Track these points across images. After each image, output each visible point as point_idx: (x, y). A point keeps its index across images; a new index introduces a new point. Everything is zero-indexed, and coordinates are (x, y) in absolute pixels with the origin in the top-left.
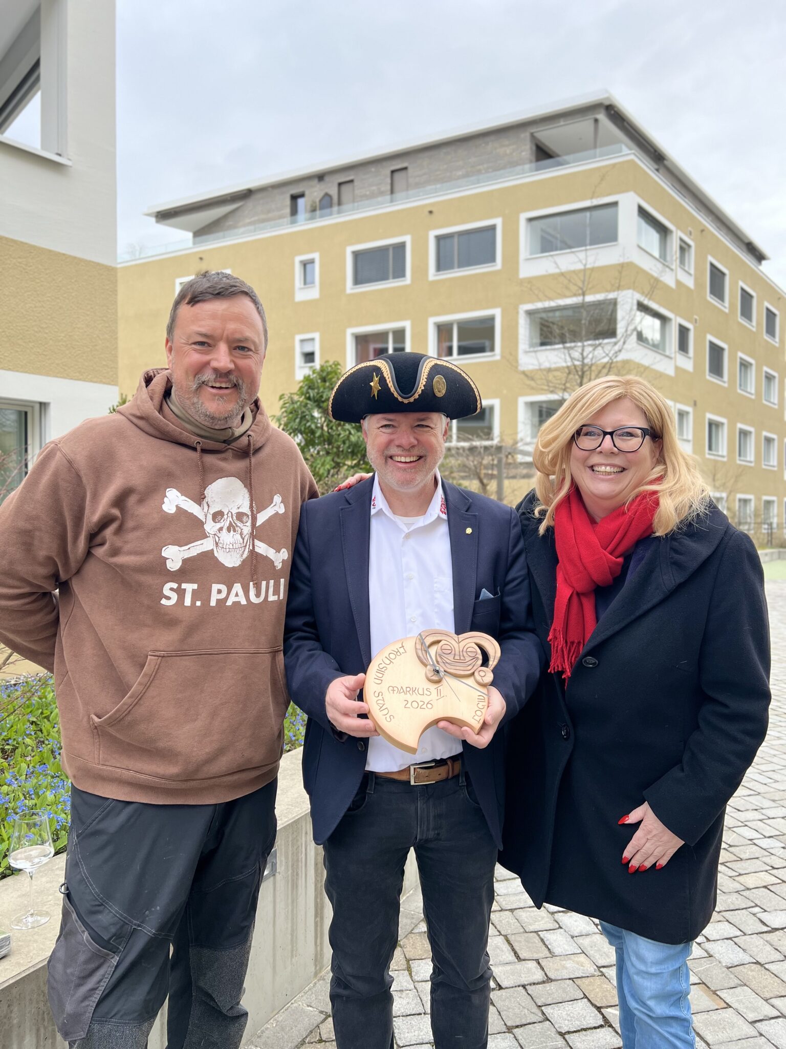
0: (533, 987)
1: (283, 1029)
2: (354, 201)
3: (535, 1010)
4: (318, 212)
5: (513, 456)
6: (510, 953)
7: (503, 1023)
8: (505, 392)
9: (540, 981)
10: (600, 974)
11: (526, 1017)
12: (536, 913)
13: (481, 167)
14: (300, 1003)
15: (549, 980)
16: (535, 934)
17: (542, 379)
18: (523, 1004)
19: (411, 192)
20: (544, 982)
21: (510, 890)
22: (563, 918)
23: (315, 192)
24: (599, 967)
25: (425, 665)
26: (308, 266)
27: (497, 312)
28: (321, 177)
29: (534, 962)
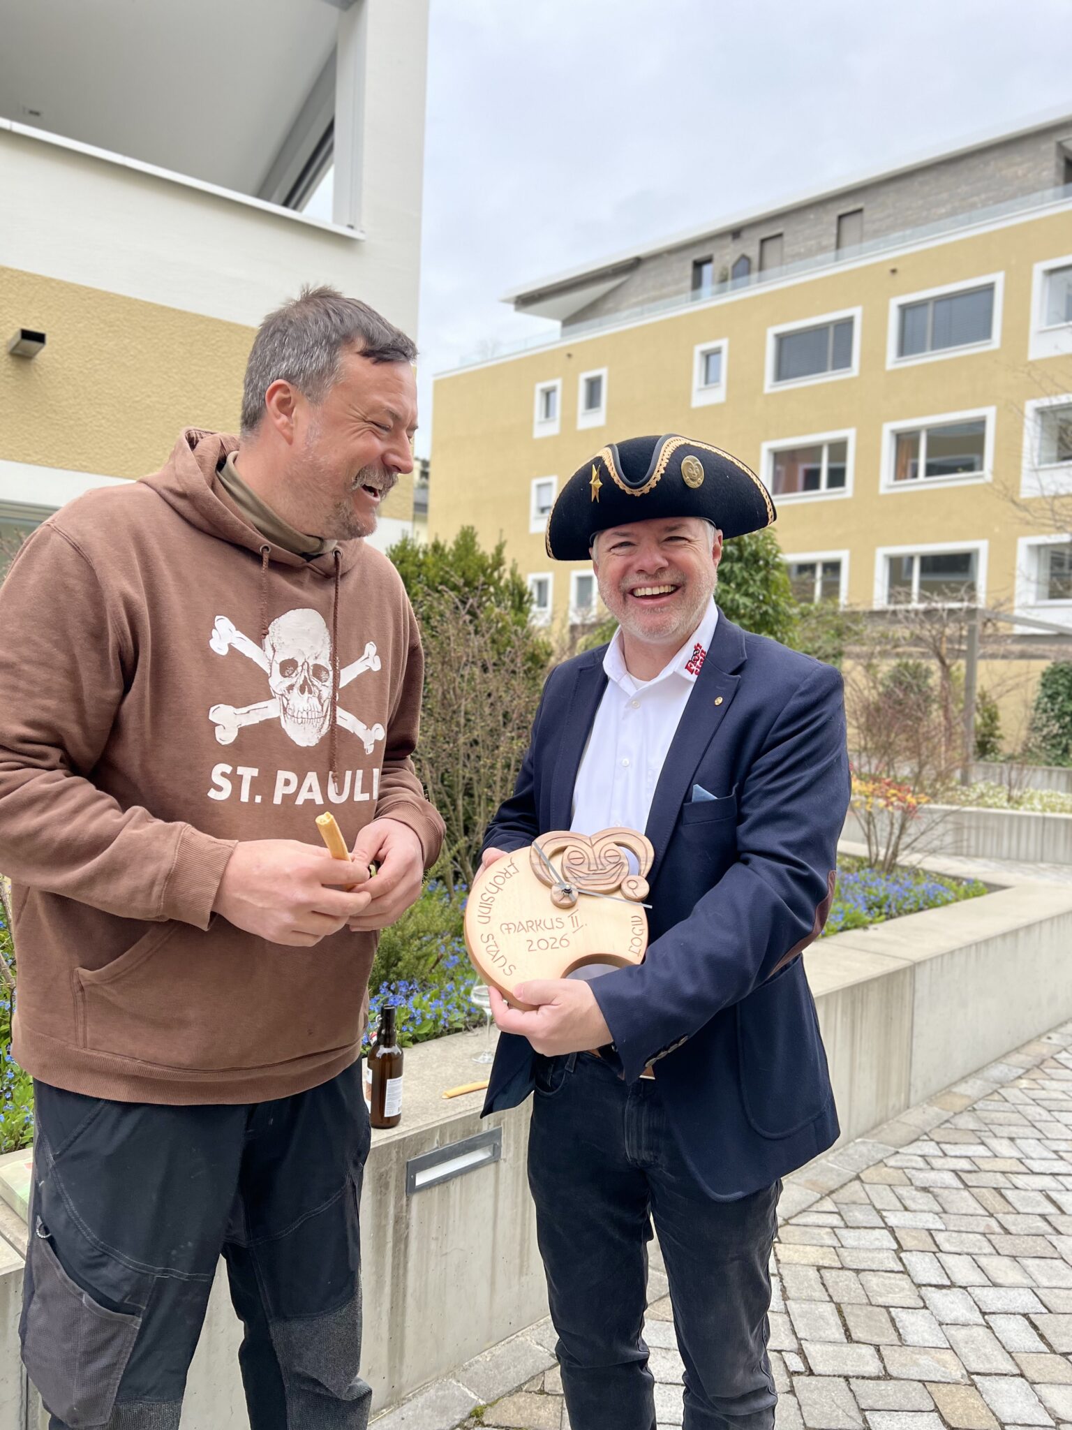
0: (860, 1382)
1: (497, 1366)
2: (781, 264)
3: (855, 1413)
4: (729, 283)
5: (994, 625)
6: (838, 1329)
7: (802, 1421)
8: (997, 530)
9: (873, 1375)
10: (969, 1383)
11: (839, 1420)
12: (893, 1281)
13: (975, 199)
14: (528, 1338)
15: (887, 1376)
16: (883, 1310)
17: (1043, 509)
18: (839, 1402)
19: (866, 244)
20: (878, 1378)
21: (863, 1242)
22: (933, 1295)
23: (727, 255)
24: (970, 1373)
25: (549, 886)
26: (712, 359)
27: (990, 413)
28: (736, 233)
29: (872, 1347)
